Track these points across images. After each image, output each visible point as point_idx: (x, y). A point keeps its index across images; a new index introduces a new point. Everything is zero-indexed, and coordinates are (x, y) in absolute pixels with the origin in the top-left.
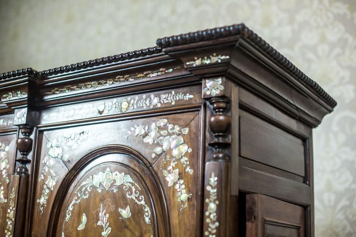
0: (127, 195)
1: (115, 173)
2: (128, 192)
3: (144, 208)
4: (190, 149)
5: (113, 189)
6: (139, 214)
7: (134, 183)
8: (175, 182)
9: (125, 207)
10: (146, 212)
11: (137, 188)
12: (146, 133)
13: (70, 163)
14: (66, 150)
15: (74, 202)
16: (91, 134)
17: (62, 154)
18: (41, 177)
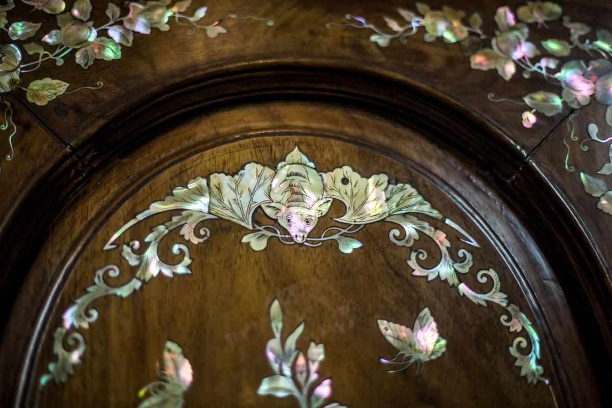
0: (412, 263)
1: (339, 173)
2: (413, 255)
3: (504, 318)
5: (336, 237)
6: (487, 344)
7: (440, 216)
9: (407, 315)
10: (517, 335)
11: (458, 239)
12: (475, 38)
13: (72, 117)
14: (40, 60)
15: (97, 289)
16: (192, 11)
17: (16, 76)
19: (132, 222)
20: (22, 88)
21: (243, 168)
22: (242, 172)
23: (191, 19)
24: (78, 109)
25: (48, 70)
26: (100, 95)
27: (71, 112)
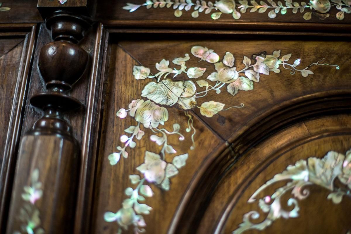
13: (227, 124)
14: (207, 91)
16: (292, 61)
17: (193, 100)
18: (118, 151)
19: (264, 187)
20: (198, 107)
21: (326, 154)
22: (326, 157)
23: (292, 66)
24: (230, 120)
25: (212, 96)
26: (243, 111)
27: (227, 121)
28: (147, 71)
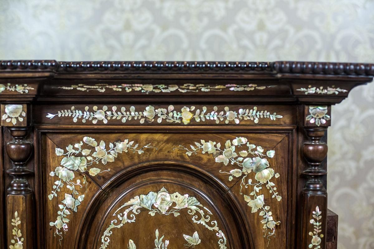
0: (193, 219)
1: (175, 194)
2: (194, 217)
3: (217, 234)
4: (278, 174)
5: (173, 212)
6: (212, 241)
7: (202, 206)
8: (260, 208)
9: (191, 233)
10: (220, 238)
11: (207, 212)
12: (218, 151)
13: (102, 180)
14: (92, 162)
15: (112, 226)
16: (134, 145)
17: (86, 167)
18: (53, 193)
19: (120, 208)
20: (88, 171)
21: (149, 193)
22: (148, 194)
23: (134, 148)
24: (104, 177)
25: (94, 165)
26: (109, 173)
27: (102, 178)
28: (62, 151)
